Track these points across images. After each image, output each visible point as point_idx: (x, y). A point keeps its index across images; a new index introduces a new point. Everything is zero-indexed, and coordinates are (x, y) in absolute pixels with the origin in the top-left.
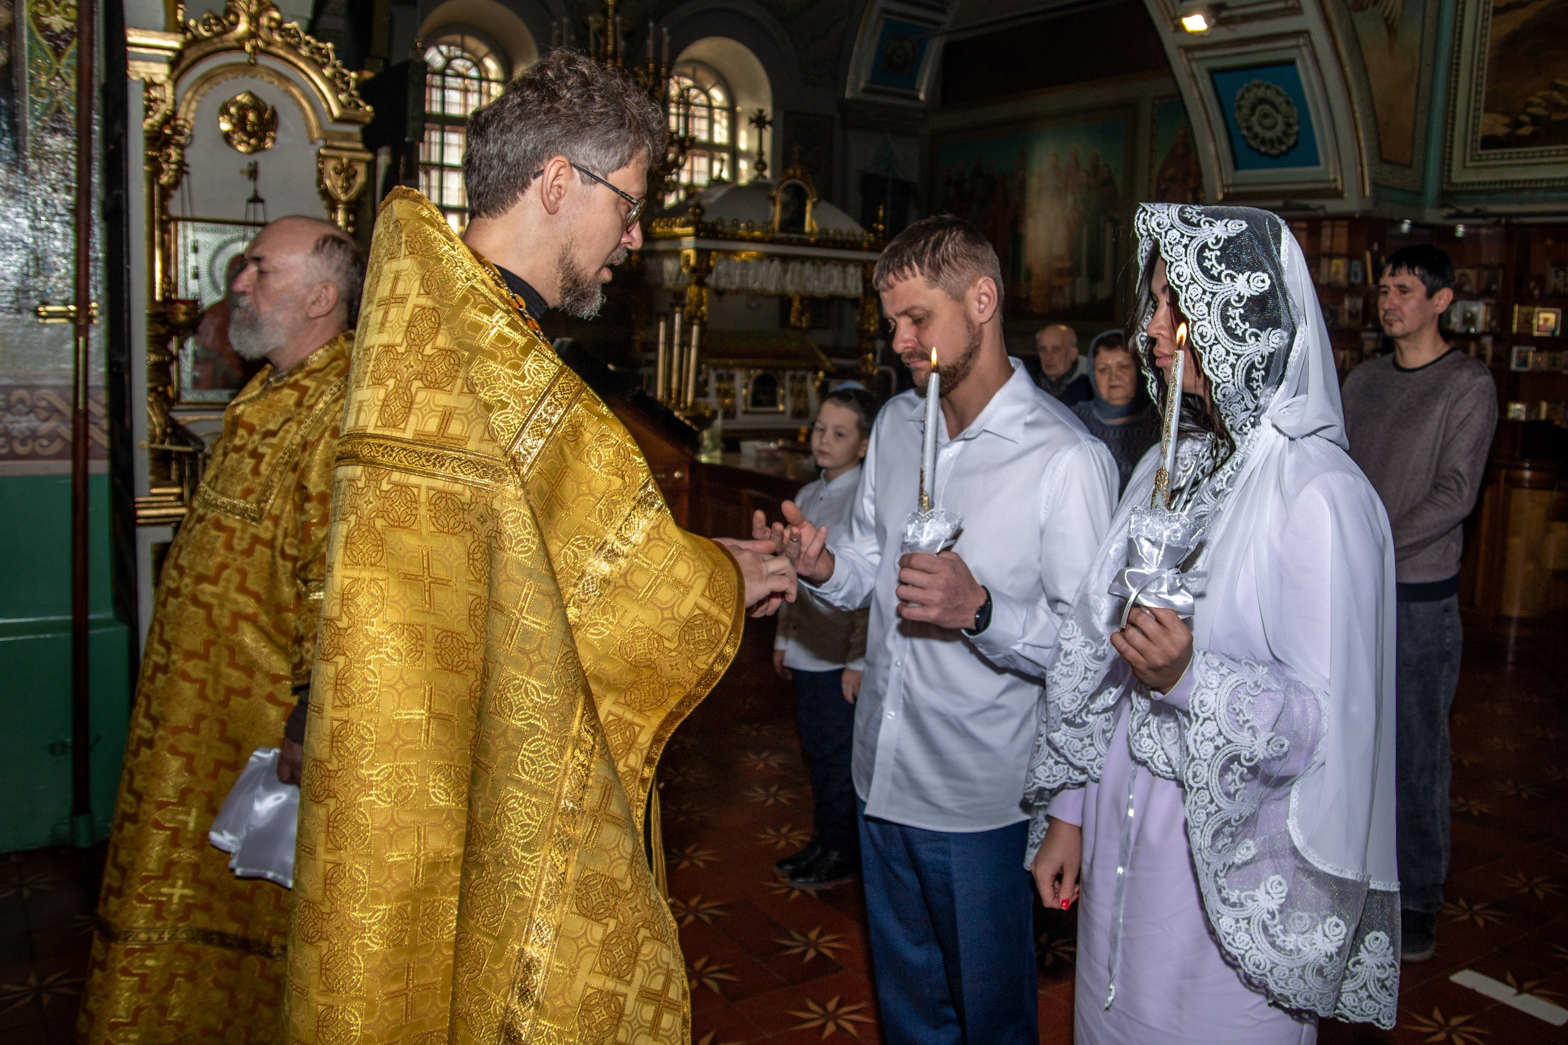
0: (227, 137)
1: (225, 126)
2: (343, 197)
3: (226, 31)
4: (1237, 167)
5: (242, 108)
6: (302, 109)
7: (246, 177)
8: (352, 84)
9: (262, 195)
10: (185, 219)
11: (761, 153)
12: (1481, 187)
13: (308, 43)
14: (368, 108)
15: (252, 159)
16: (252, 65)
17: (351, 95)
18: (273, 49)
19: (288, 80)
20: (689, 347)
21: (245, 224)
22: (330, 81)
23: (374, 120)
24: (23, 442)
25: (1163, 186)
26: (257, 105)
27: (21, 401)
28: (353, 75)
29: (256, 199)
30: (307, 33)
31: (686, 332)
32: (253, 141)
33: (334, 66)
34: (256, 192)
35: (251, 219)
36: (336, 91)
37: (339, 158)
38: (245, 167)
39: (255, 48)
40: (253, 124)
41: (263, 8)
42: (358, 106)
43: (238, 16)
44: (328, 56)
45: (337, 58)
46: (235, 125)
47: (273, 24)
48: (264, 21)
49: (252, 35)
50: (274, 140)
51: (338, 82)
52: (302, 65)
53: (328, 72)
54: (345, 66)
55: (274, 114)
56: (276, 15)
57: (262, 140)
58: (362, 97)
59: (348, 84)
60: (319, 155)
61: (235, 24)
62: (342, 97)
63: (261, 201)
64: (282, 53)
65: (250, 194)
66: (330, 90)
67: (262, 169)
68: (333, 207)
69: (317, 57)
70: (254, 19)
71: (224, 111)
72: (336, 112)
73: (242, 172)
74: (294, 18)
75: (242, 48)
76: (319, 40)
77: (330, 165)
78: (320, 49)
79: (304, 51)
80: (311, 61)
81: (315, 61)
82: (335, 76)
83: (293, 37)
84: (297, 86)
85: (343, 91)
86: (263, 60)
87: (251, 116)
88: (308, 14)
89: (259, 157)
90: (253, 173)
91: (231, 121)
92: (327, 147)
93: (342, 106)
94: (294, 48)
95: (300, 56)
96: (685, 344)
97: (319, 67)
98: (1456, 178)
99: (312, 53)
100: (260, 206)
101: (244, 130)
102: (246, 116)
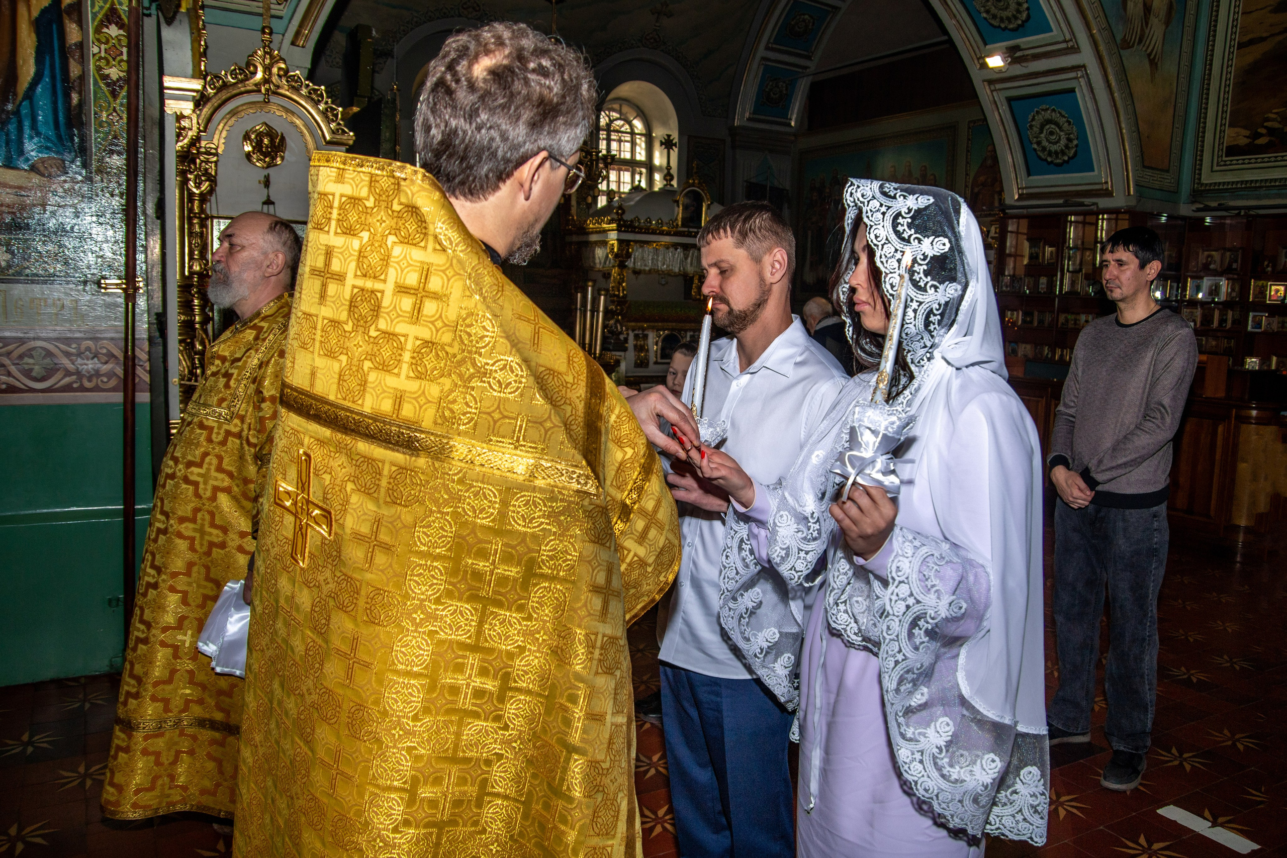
0: (248, 156)
1: (248, 148)
3: (247, 78)
4: (1029, 174)
5: (260, 135)
6: (303, 135)
7: (263, 186)
8: (340, 116)
9: (272, 199)
10: (218, 217)
11: (669, 167)
12: (1225, 187)
13: (308, 86)
14: (351, 134)
15: (266, 172)
16: (267, 102)
17: (339, 124)
18: (281, 91)
19: (293, 113)
20: (598, 312)
22: (324, 114)
23: (355, 142)
24: (89, 380)
25: (976, 190)
26: (271, 133)
27: (88, 349)
28: (340, 109)
29: (268, 202)
30: (306, 79)
31: (595, 301)
32: (267, 159)
33: (326, 103)
34: (268, 196)
36: (328, 121)
38: (262, 179)
39: (269, 91)
40: (267, 147)
41: (273, 60)
42: (344, 132)
43: (256, 68)
44: (322, 96)
45: (328, 97)
46: (254, 148)
47: (282, 73)
48: (275, 70)
49: (266, 81)
50: (283, 158)
51: (329, 114)
52: (302, 102)
53: (322, 107)
54: (333, 103)
55: (283, 139)
56: (284, 66)
57: (273, 159)
58: (345, 126)
59: (336, 116)
61: (254, 74)
62: (333, 126)
63: (273, 203)
64: (288, 93)
65: (265, 199)
66: (324, 121)
67: (272, 179)
69: (314, 96)
70: (267, 69)
71: (247, 137)
72: (328, 138)
73: (260, 182)
74: (298, 68)
75: (260, 91)
76: (314, 85)
78: (315, 90)
79: (304, 92)
80: (309, 98)
81: (313, 99)
82: (326, 110)
83: (297, 82)
84: (299, 117)
85: (333, 121)
86: (274, 99)
87: (266, 141)
88: (308, 65)
89: (271, 171)
90: (267, 183)
91: (251, 144)
93: (333, 132)
94: (296, 90)
95: (302, 96)
96: (595, 310)
97: (316, 103)
98: (1204, 181)
99: (310, 93)
100: (271, 207)
101: (260, 151)
102: (262, 141)
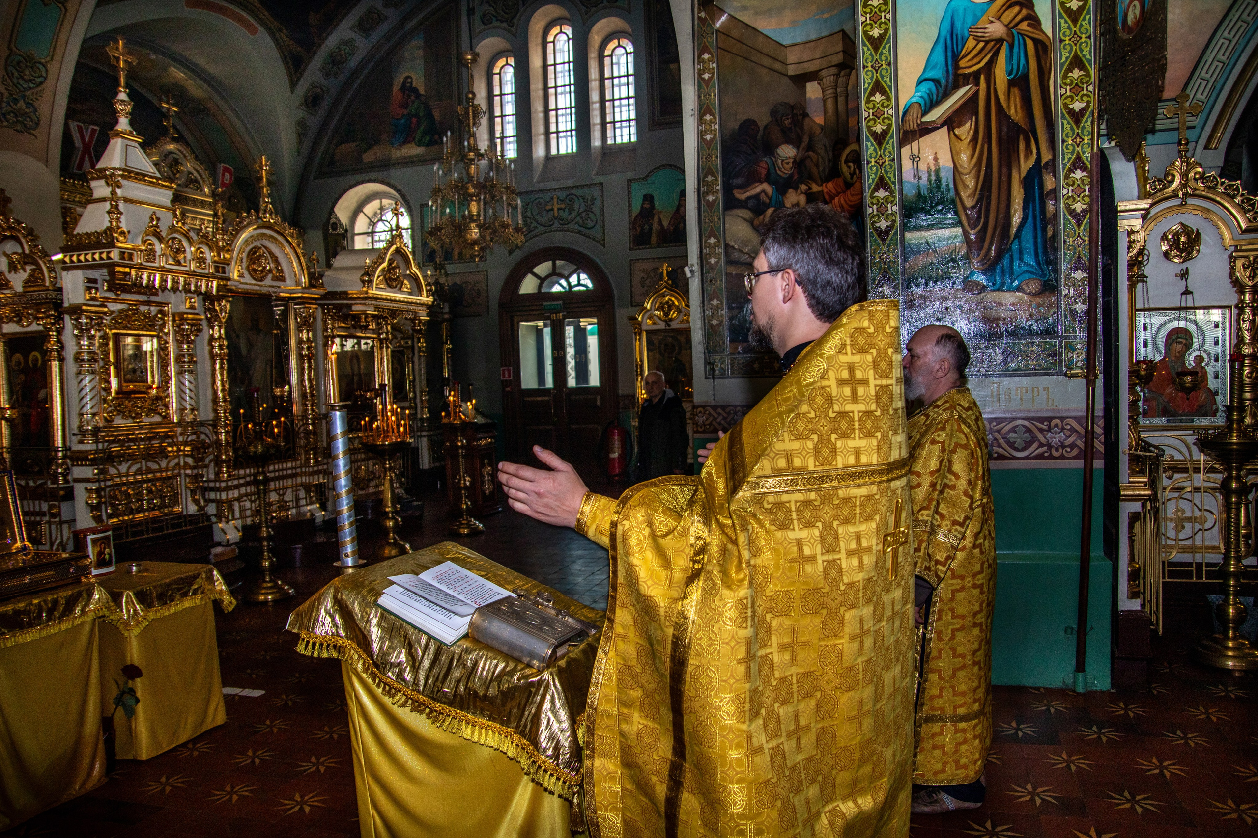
0: (1167, 254)
1: (1165, 247)
2: (1250, 283)
3: (1165, 188)
5: (1176, 235)
6: (1219, 229)
7: (1180, 279)
8: (1256, 205)
9: (1190, 289)
10: (1144, 310)
13: (1222, 183)
15: (1184, 266)
16: (1183, 205)
17: (1253, 214)
18: (1198, 193)
19: (1208, 210)
21: (1180, 309)
22: (1239, 206)
24: (1057, 450)
26: (1187, 231)
27: (1056, 425)
29: (1187, 292)
30: (1221, 177)
32: (1184, 255)
33: (1243, 195)
34: (1186, 287)
35: (1183, 305)
36: (1244, 212)
37: (1247, 257)
38: (1179, 272)
39: (1186, 195)
40: (1184, 243)
41: (1190, 166)
43: (1174, 176)
44: (1238, 189)
45: (1244, 190)
46: (1171, 246)
47: (1198, 176)
48: (1191, 175)
49: (1183, 186)
50: (1198, 252)
51: (1245, 206)
52: (1218, 199)
53: (1237, 201)
54: (1249, 194)
55: (1198, 233)
56: (1200, 170)
57: (1190, 253)
59: (1252, 206)
60: (1231, 257)
61: (1172, 181)
62: (1248, 215)
63: (1191, 293)
64: (1204, 194)
65: (1183, 289)
66: (1239, 212)
67: (1190, 272)
68: (1241, 292)
69: (1230, 192)
70: (1185, 175)
71: (1164, 238)
72: (1243, 226)
73: (1178, 275)
74: (1212, 169)
75: (1177, 196)
76: (1229, 181)
77: (1239, 263)
78: (1231, 186)
79: (1220, 189)
80: (1225, 194)
81: (1228, 195)
82: (1243, 202)
83: (1212, 181)
84: (1217, 214)
85: (1249, 211)
86: (1190, 201)
87: (1183, 239)
88: (1222, 165)
89: (1188, 264)
90: (1184, 275)
91: (1168, 244)
92: (1236, 251)
93: (1248, 221)
94: (1213, 189)
95: (1218, 194)
97: (1231, 198)
99: (1226, 190)
100: (1189, 296)
101: (1178, 248)
102: (1179, 239)
